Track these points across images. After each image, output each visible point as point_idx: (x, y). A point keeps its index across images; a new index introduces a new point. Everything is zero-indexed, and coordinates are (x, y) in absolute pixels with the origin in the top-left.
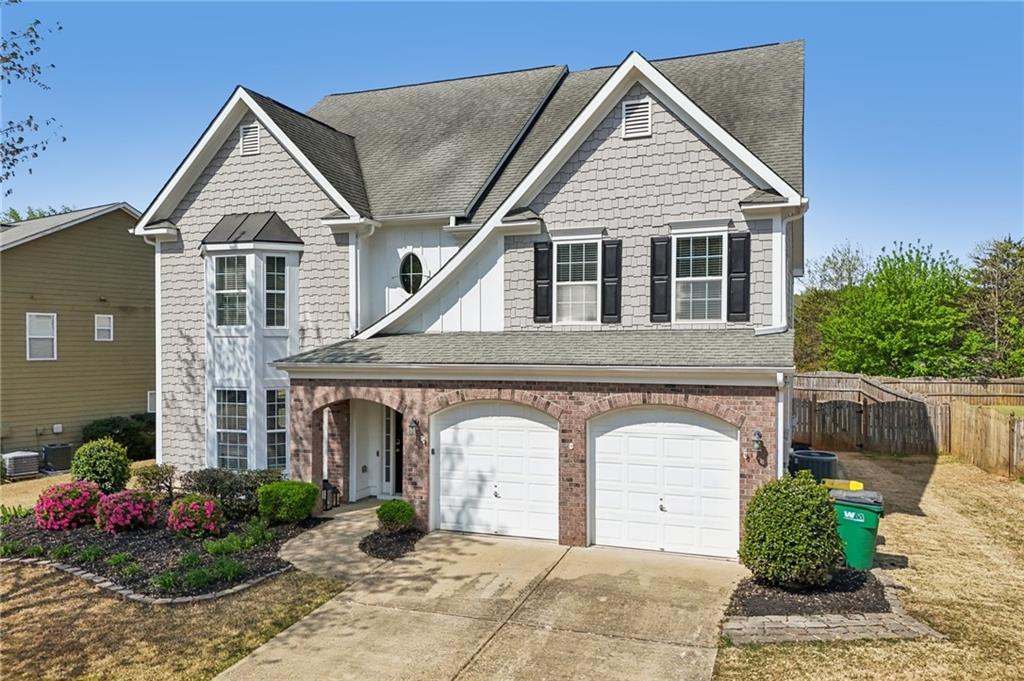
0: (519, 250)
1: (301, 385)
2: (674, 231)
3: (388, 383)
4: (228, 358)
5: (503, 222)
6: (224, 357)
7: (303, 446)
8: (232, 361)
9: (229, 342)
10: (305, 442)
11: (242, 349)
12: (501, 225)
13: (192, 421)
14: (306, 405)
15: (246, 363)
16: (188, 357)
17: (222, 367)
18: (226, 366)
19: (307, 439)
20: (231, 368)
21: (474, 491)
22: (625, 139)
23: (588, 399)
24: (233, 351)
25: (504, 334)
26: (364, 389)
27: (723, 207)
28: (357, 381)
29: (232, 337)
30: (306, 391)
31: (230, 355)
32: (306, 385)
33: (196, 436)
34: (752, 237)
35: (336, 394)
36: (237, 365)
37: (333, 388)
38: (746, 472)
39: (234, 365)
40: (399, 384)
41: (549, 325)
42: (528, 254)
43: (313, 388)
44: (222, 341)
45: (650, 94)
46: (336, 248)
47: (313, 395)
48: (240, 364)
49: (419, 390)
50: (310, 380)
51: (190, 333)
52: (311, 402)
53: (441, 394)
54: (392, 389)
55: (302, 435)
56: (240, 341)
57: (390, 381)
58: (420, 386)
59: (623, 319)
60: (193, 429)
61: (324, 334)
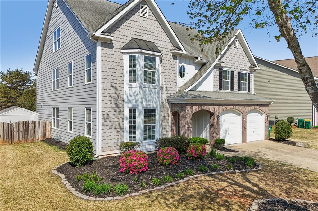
0: (216, 70)
1: (189, 105)
2: (241, 71)
3: (211, 105)
4: (148, 97)
5: (218, 62)
6: (147, 96)
7: (189, 126)
8: (150, 98)
9: (149, 91)
10: (190, 125)
11: (154, 93)
12: (217, 62)
14: (190, 113)
15: (156, 99)
16: (116, 96)
17: (146, 100)
18: (148, 100)
19: (191, 123)
20: (149, 101)
21: (225, 134)
22: (234, 47)
24: (150, 94)
25: (213, 92)
26: (206, 107)
27: (246, 67)
28: (204, 104)
29: (150, 88)
30: (190, 108)
31: (149, 95)
32: (190, 106)
34: (251, 74)
35: (199, 108)
36: (152, 99)
37: (198, 106)
39: (151, 99)
40: (213, 105)
42: (218, 71)
43: (192, 107)
44: (146, 90)
45: (238, 39)
46: (173, 60)
47: (192, 109)
48: (153, 99)
49: (218, 107)
50: (191, 104)
51: (117, 85)
52: (192, 111)
53: (222, 108)
54: (212, 107)
55: (189, 122)
56: (153, 90)
58: (218, 105)
59: (234, 90)
61: (169, 89)
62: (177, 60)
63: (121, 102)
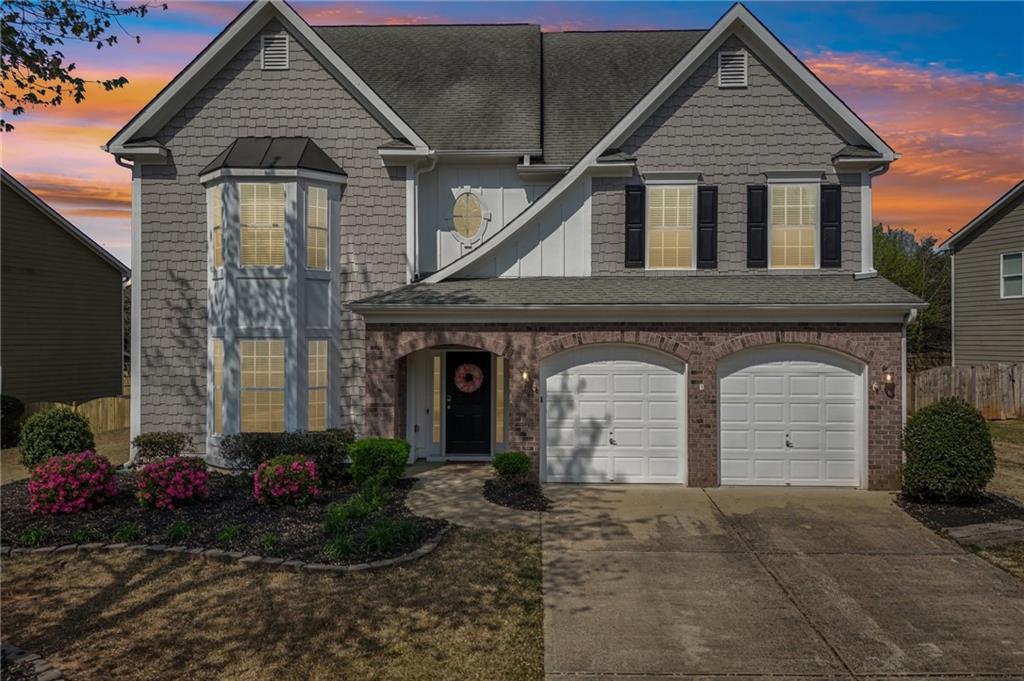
0: (608, 193)
1: (379, 330)
2: (769, 180)
3: (491, 327)
4: (257, 304)
5: (599, 162)
6: (251, 303)
7: (382, 399)
8: (262, 307)
9: (259, 285)
10: (385, 395)
11: (278, 293)
12: (595, 164)
13: (188, 381)
14: (387, 353)
15: (284, 309)
16: (184, 304)
17: (248, 313)
18: (255, 312)
19: (388, 391)
20: (262, 316)
21: (586, 440)
22: (720, 88)
23: (720, 341)
24: (265, 296)
25: (594, 279)
26: (462, 334)
27: (816, 159)
28: (453, 324)
29: (263, 278)
30: (387, 338)
31: (261, 300)
32: (387, 330)
33: (193, 399)
34: (843, 189)
35: (426, 340)
36: (271, 311)
37: (422, 333)
38: (874, 403)
39: (267, 312)
40: (505, 327)
41: (641, 270)
42: (618, 197)
43: (397, 334)
44: (248, 284)
45: (747, 48)
46: (389, 182)
47: (396, 342)
48: (275, 311)
49: (529, 334)
50: (392, 325)
51: (187, 276)
52: (393, 350)
54: (496, 334)
55: (380, 387)
56: (276, 284)
57: (493, 324)
58: (529, 329)
59: (719, 264)
60: (189, 391)
61: (373, 278)
62: (408, 181)
63: (199, 323)
